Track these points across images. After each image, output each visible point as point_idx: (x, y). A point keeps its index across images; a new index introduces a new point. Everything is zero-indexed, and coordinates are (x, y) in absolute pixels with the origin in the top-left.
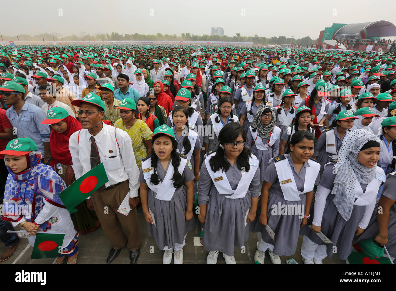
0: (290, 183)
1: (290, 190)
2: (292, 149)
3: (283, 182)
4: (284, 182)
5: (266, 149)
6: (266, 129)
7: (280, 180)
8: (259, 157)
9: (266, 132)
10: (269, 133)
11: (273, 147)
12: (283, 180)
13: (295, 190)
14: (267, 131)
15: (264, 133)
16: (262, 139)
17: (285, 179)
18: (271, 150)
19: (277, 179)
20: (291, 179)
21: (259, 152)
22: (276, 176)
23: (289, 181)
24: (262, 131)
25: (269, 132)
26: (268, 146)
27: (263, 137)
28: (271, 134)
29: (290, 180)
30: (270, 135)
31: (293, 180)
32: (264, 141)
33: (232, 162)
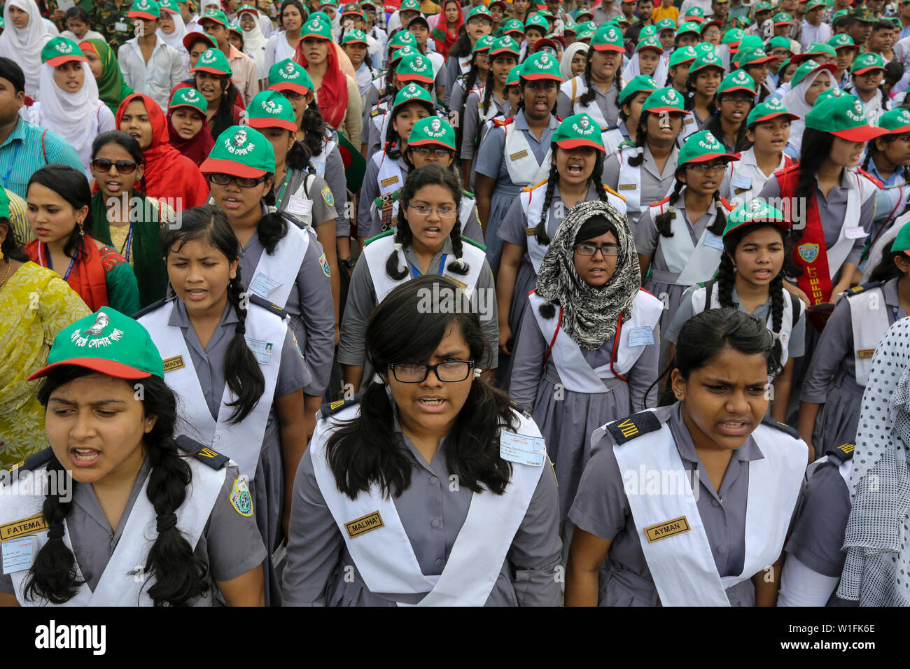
0: (681, 536)
1: (683, 566)
2: (678, 391)
3: (652, 533)
4: (657, 533)
5: (602, 388)
6: (596, 307)
7: (641, 522)
8: (575, 421)
9: (601, 317)
10: (612, 320)
11: (630, 378)
12: (653, 523)
13: (706, 568)
14: (602, 311)
15: (589, 323)
16: (584, 347)
17: (662, 519)
18: (622, 390)
19: (628, 516)
20: (684, 519)
21: (574, 403)
22: (622, 506)
23: (676, 527)
24: (580, 313)
25: (610, 317)
26: (613, 376)
27: (590, 340)
28: (621, 323)
29: (682, 524)
30: (618, 330)
31: (695, 521)
32: (591, 356)
33: (425, 451)
